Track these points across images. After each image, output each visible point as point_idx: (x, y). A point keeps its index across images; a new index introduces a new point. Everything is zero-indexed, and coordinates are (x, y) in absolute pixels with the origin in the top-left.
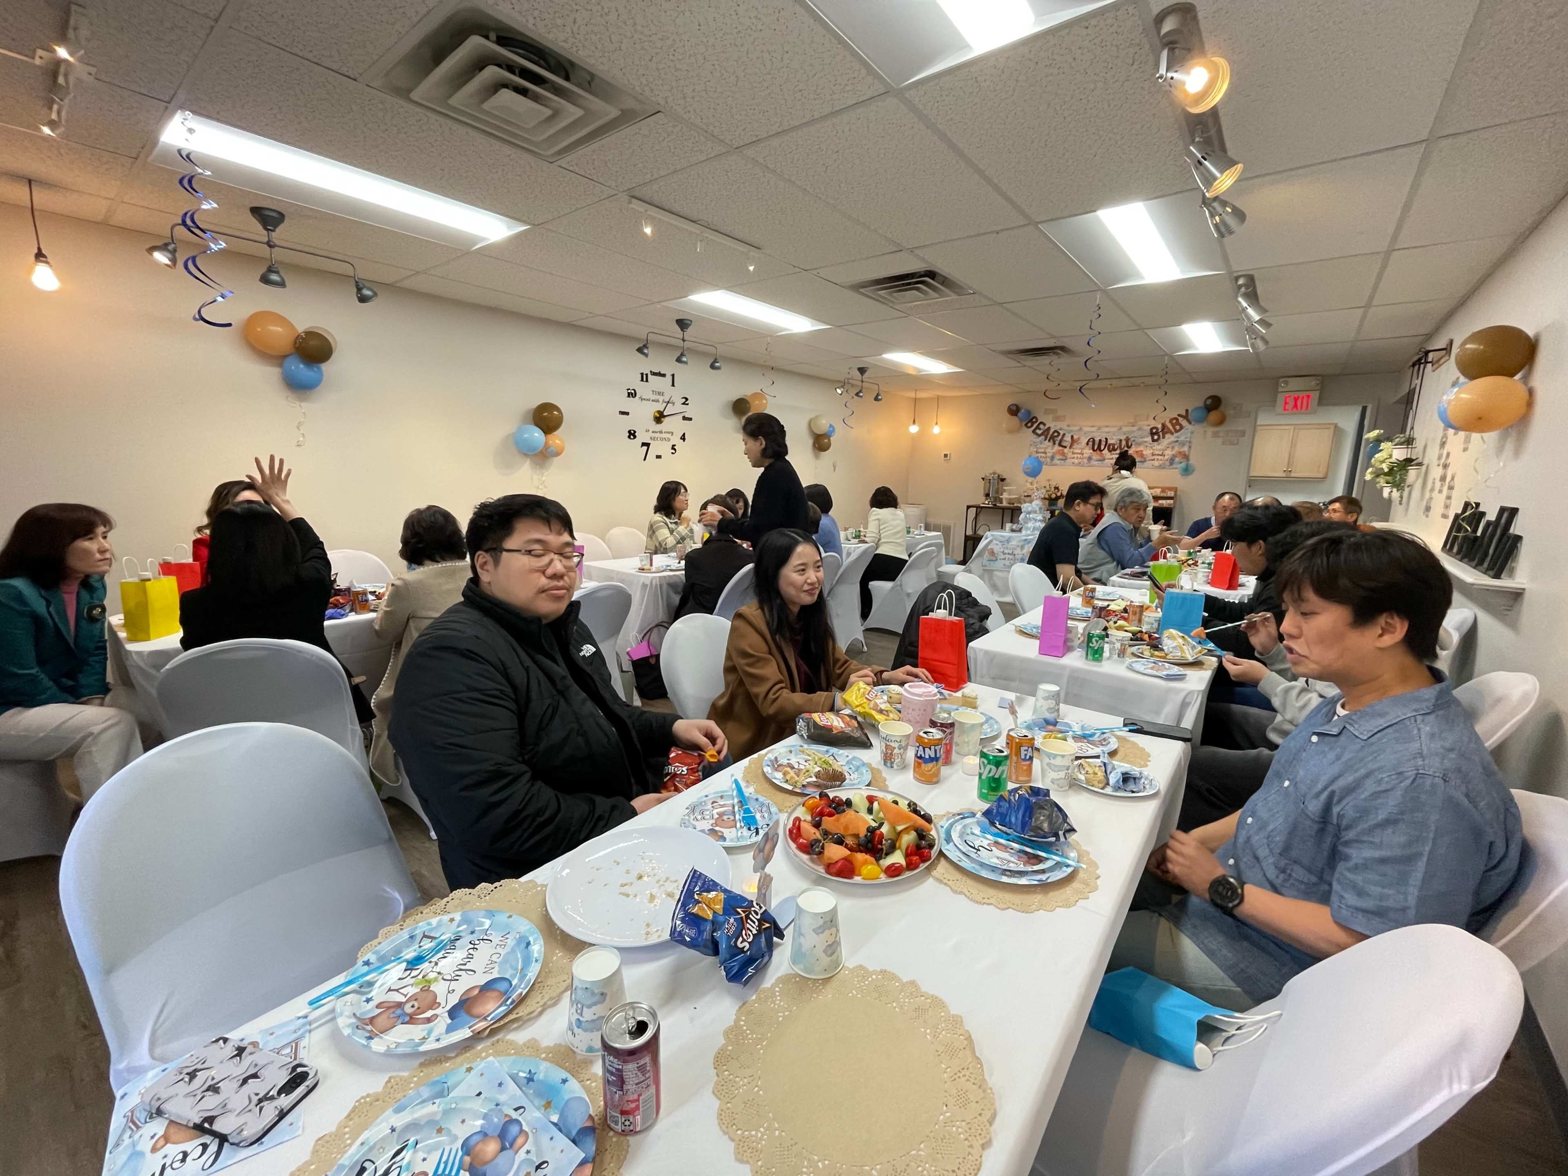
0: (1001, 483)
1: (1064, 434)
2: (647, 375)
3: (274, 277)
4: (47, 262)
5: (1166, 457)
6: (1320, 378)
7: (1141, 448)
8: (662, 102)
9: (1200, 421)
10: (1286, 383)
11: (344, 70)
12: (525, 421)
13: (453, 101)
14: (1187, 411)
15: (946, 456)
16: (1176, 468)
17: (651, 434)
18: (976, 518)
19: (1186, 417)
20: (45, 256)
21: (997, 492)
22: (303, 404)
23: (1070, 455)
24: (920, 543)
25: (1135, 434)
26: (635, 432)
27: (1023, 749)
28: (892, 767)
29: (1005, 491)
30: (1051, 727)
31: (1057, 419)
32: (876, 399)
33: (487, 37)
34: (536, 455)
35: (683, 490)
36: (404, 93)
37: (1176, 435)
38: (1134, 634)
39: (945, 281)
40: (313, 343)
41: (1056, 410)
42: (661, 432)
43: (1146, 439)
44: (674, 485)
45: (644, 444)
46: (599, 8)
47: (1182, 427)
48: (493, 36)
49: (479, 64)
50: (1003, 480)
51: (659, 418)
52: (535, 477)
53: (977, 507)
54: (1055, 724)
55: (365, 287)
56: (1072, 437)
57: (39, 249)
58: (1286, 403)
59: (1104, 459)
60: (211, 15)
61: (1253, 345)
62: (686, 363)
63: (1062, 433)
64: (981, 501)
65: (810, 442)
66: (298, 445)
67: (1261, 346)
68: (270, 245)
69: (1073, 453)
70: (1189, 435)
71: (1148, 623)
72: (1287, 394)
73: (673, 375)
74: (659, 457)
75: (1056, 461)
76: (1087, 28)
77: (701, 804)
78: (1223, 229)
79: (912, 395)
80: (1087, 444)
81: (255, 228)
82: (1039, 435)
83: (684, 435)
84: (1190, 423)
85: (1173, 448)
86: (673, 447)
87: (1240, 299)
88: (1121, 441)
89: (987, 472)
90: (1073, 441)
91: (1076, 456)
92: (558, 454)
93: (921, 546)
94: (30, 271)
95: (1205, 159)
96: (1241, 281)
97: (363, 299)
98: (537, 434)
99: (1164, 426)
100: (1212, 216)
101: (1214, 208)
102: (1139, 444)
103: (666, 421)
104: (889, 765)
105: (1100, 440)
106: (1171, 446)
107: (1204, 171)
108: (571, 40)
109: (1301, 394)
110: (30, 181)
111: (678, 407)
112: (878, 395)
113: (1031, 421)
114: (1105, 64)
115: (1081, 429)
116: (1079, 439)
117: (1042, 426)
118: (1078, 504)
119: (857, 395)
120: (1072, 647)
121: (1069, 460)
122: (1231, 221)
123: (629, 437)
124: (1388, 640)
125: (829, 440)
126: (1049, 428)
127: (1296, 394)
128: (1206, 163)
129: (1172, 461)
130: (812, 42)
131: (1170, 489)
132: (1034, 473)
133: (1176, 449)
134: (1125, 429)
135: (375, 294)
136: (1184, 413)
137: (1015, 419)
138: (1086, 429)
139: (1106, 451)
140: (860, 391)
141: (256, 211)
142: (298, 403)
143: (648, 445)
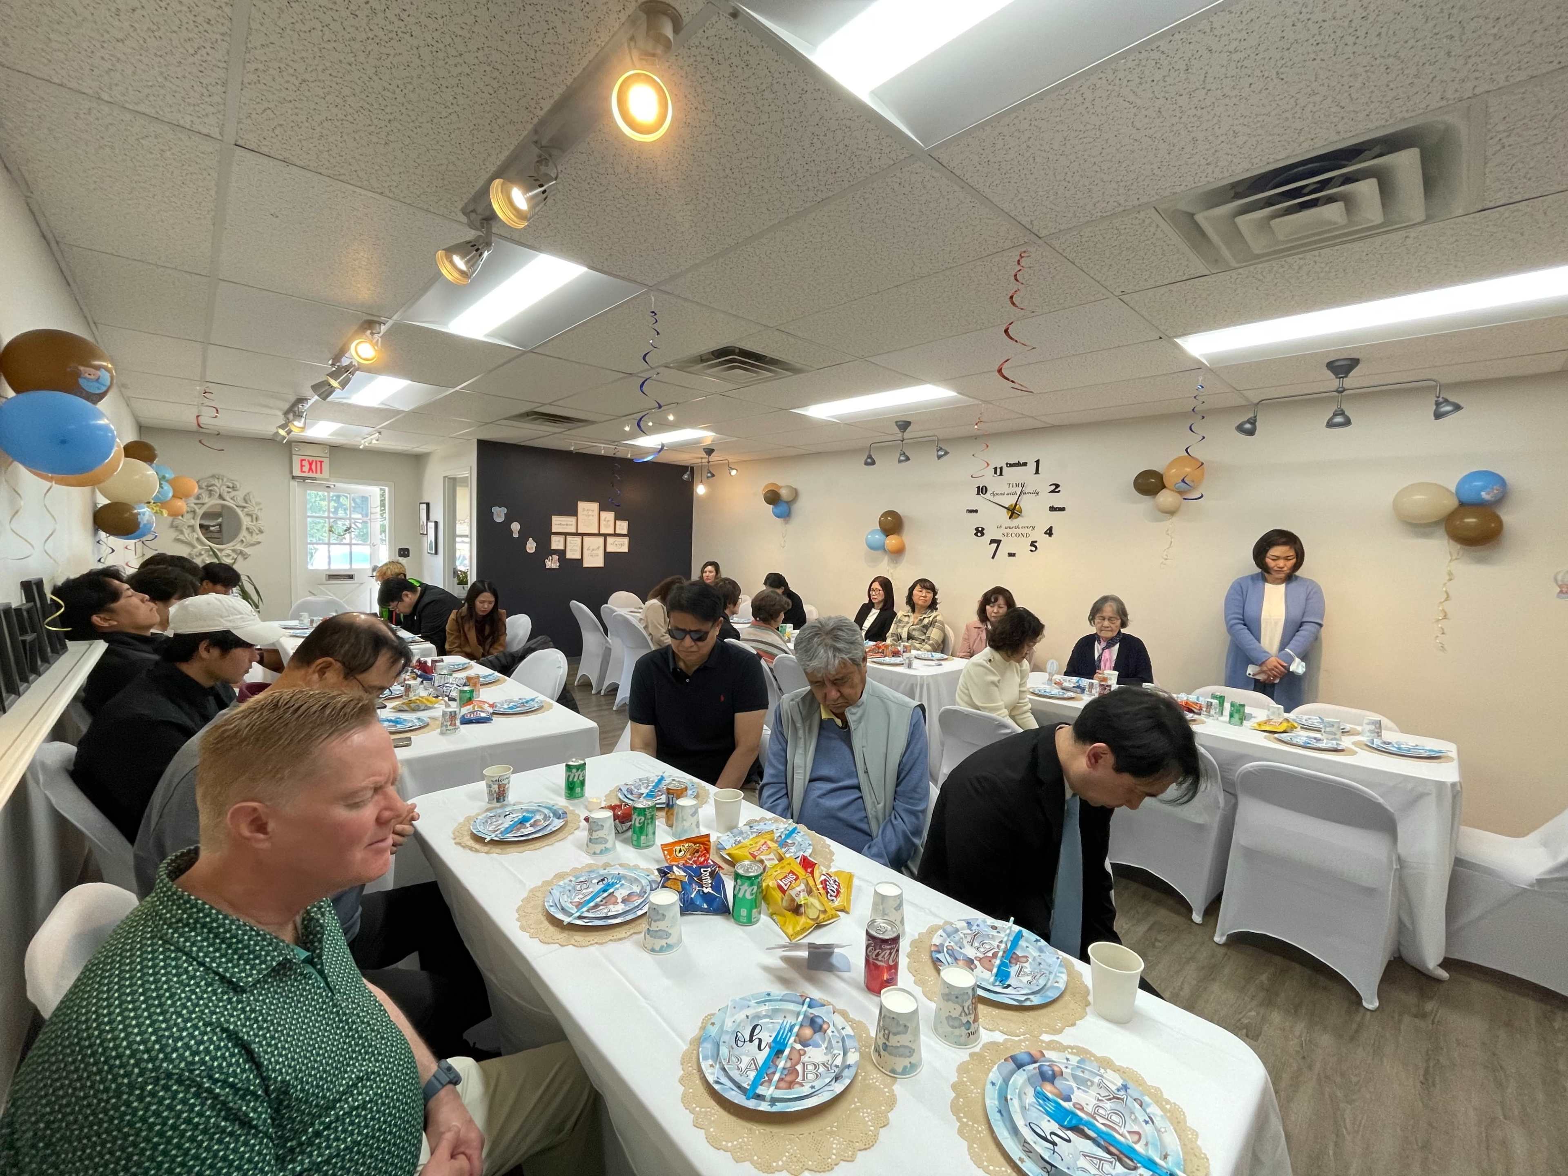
2: (1001, 468)
17: (1003, 530)
26: (984, 529)
34: (890, 551)
42: (1017, 527)
45: (992, 541)
51: (1016, 510)
73: (1038, 462)
74: (1011, 555)
83: (1051, 529)
86: (1033, 544)
103: (1024, 514)
111: (1046, 498)
123: (976, 535)
143: (998, 542)
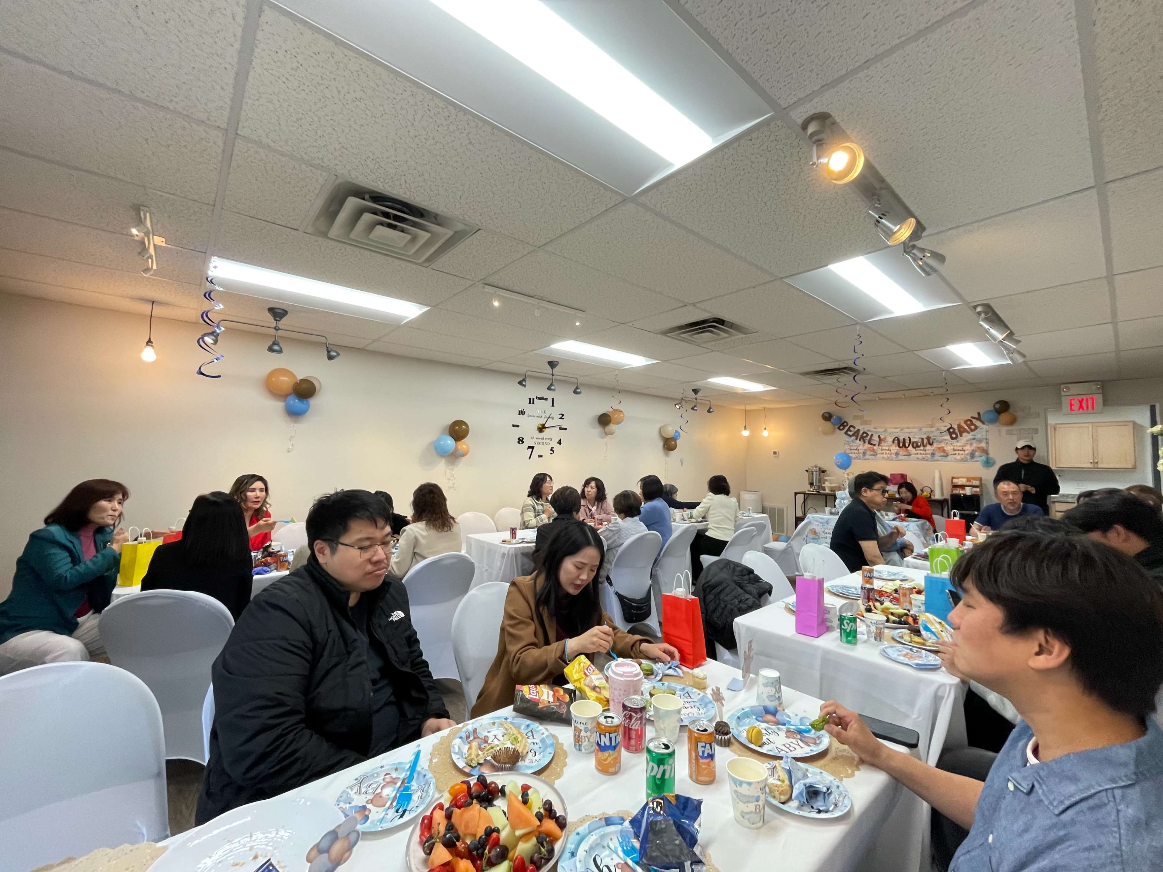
0: (822, 474)
1: (872, 435)
2: (533, 399)
3: (276, 347)
4: (152, 346)
5: (967, 452)
6: (1100, 383)
7: (943, 445)
8: (479, 224)
9: (992, 421)
10: (1068, 388)
11: (289, 225)
12: (443, 433)
13: (352, 236)
14: (979, 414)
15: (775, 453)
16: (978, 461)
17: (535, 440)
18: (804, 502)
19: (979, 419)
20: (152, 342)
21: (820, 481)
22: (296, 425)
23: (879, 451)
24: (744, 524)
25: (935, 434)
26: (523, 439)
27: (700, 744)
28: (580, 750)
29: (826, 480)
30: (770, 717)
31: (865, 423)
32: (709, 411)
33: (364, 199)
34: (450, 455)
35: (548, 479)
36: (324, 234)
37: (972, 433)
38: (900, 616)
39: (732, 325)
40: (304, 386)
41: (863, 416)
42: (543, 439)
43: (945, 438)
44: (542, 476)
45: (529, 447)
46: (416, 171)
47: (976, 428)
48: (367, 197)
49: (359, 213)
50: (824, 472)
51: (542, 429)
52: (448, 471)
53: (805, 494)
54: (774, 713)
55: (332, 350)
56: (879, 436)
57: (150, 339)
58: (1071, 405)
59: (910, 455)
60: (211, 203)
61: (1011, 359)
62: (554, 390)
63: (870, 434)
64: (807, 488)
65: (661, 444)
66: (289, 452)
67: (1020, 359)
68: (277, 329)
69: (882, 450)
70: (984, 433)
71: (916, 606)
72: (1071, 397)
73: (553, 399)
74: (540, 456)
75: (867, 457)
76: (751, 140)
77: (373, 775)
78: (928, 269)
79: (743, 407)
80: (893, 442)
81: (269, 319)
82: (851, 436)
83: (560, 440)
84: (983, 423)
85: (971, 444)
86: (552, 449)
87: (982, 323)
88: (923, 439)
89: (809, 465)
90: (880, 440)
91: (884, 452)
92: (463, 455)
93: (746, 525)
94: (141, 351)
95: (882, 218)
96: (979, 309)
97: (330, 358)
98: (450, 442)
99: (959, 426)
100: (914, 260)
101: (914, 254)
102: (941, 442)
103: (546, 431)
104: (577, 747)
105: (904, 440)
106: (970, 442)
107: (882, 226)
108: (408, 193)
109: (1085, 397)
110: (153, 302)
111: (557, 422)
112: (710, 408)
113: (842, 425)
114: (778, 163)
115: (885, 431)
116: (885, 438)
117: (852, 429)
118: (865, 491)
119: (693, 409)
120: (832, 627)
121: (878, 455)
122: (933, 263)
123: (519, 442)
124: (1043, 662)
125: (676, 443)
126: (858, 430)
127: (1080, 398)
128: (882, 220)
129: (972, 455)
130: (558, 174)
131: (975, 479)
132: (845, 465)
133: (975, 445)
134: (924, 430)
135: (338, 354)
136: (976, 416)
137: (828, 424)
138: (889, 430)
139: (910, 448)
140: (695, 406)
141: (271, 310)
142: (292, 424)
143: (532, 448)
